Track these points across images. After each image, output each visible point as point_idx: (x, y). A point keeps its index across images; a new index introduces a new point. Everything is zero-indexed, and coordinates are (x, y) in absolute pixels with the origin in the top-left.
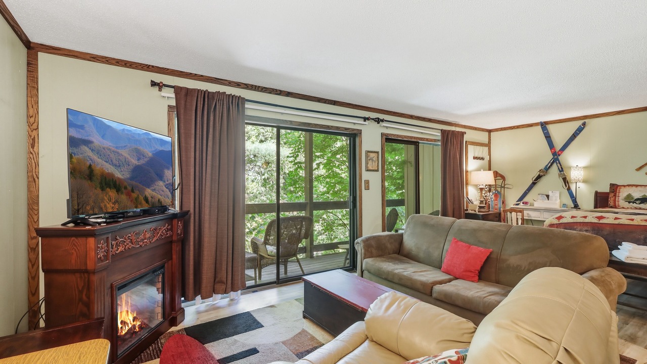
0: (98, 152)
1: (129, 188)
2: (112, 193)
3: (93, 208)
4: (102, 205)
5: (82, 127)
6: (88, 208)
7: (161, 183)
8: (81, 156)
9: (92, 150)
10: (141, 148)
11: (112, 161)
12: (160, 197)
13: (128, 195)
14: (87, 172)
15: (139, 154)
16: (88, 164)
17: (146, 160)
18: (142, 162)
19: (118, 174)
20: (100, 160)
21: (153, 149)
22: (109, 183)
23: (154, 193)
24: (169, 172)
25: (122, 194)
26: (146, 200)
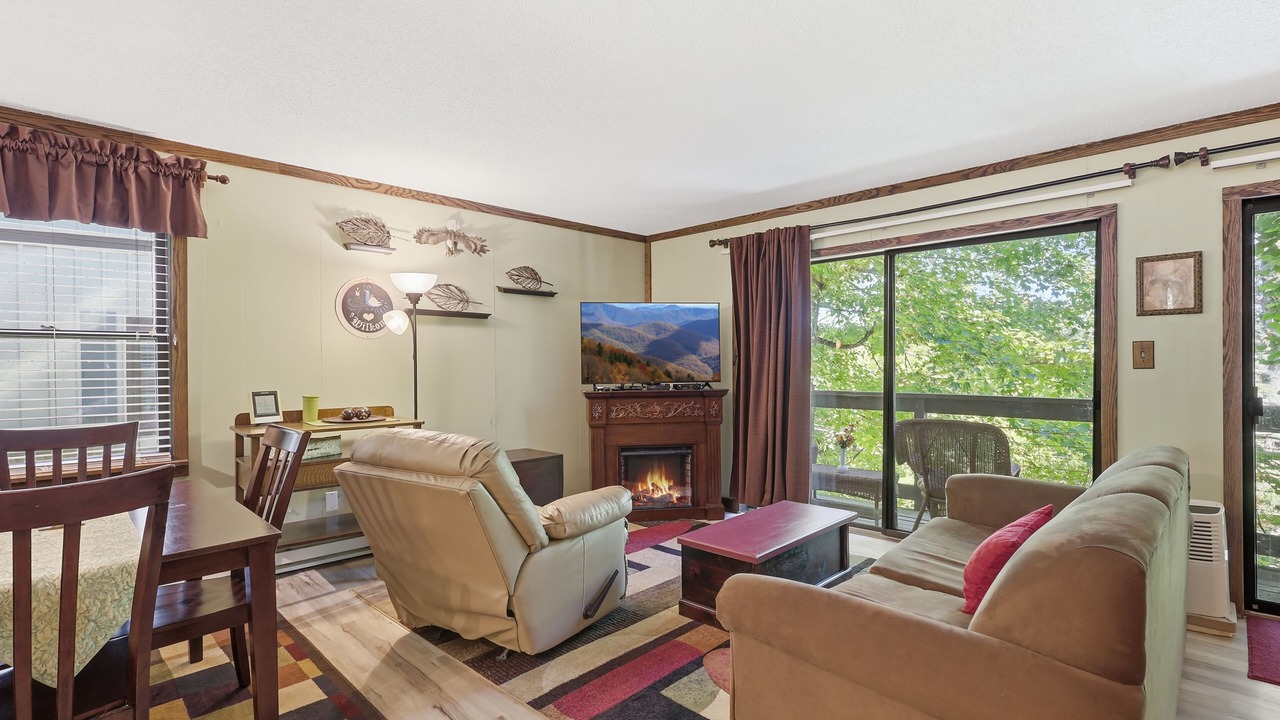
0: (608, 332)
1: (644, 362)
2: (623, 367)
3: (601, 378)
4: (611, 376)
5: (592, 314)
6: (597, 377)
7: (694, 357)
8: (590, 337)
9: (602, 332)
10: (662, 323)
11: (622, 338)
12: (690, 372)
13: (642, 368)
14: (597, 349)
15: (658, 329)
16: (598, 343)
17: (669, 333)
18: (662, 336)
19: (629, 349)
20: (610, 339)
21: (681, 321)
22: (618, 357)
23: (681, 368)
24: (710, 344)
25: (634, 367)
26: (668, 374)
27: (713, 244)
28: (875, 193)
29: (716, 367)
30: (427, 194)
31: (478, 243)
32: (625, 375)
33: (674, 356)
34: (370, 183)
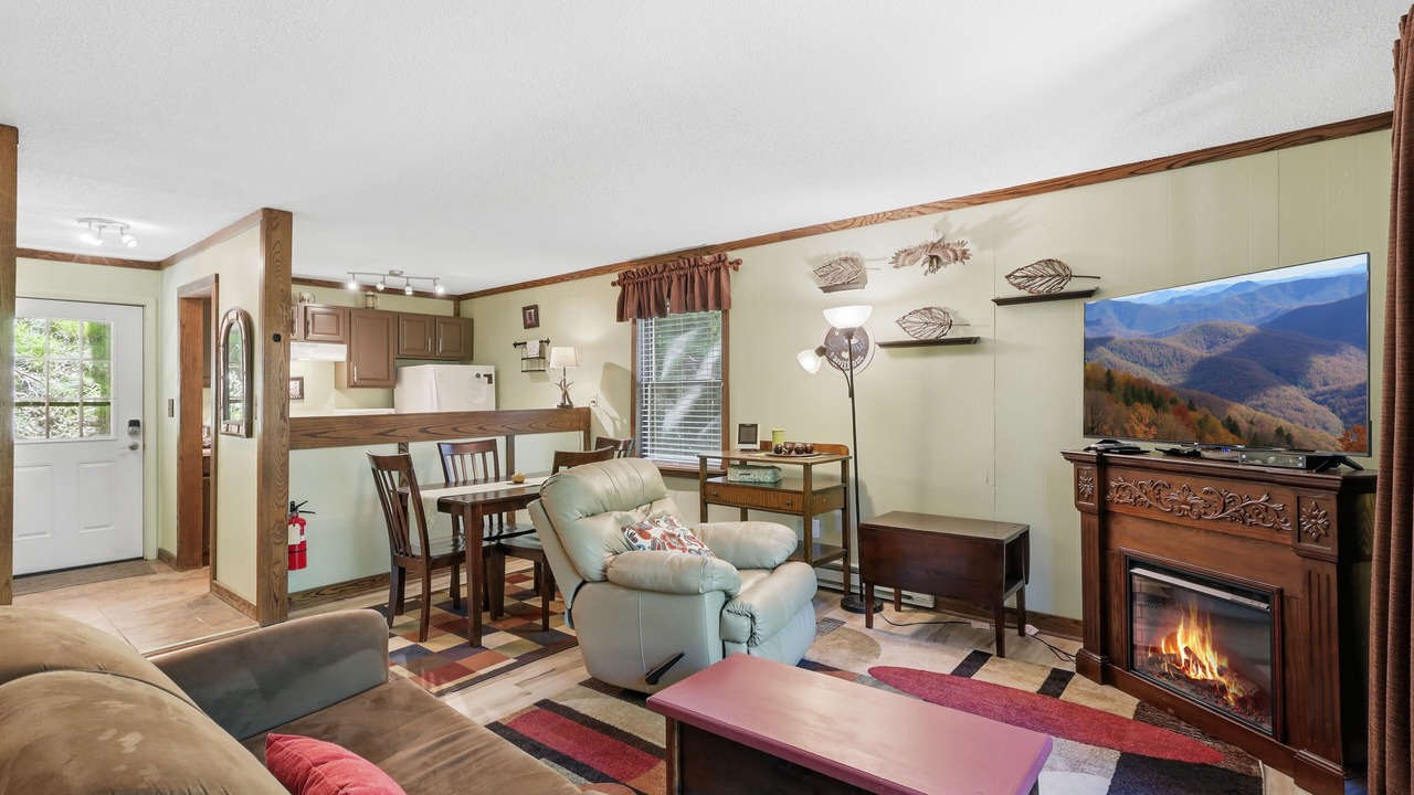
0: (1122, 351)
1: (1183, 402)
2: (1146, 411)
3: (1113, 430)
4: (1127, 426)
5: (1101, 323)
6: (1106, 428)
7: (1292, 391)
8: (1096, 361)
9: (1112, 350)
10: (1219, 322)
11: (1145, 359)
12: (1283, 423)
13: (1181, 413)
14: (1105, 381)
15: (1211, 335)
16: (1106, 369)
17: (1233, 343)
18: (1219, 350)
19: (1157, 379)
20: (1124, 362)
21: (1262, 314)
22: (1138, 393)
23: (1260, 414)
24: (1336, 360)
25: (1166, 410)
26: (1232, 427)
29: (1353, 414)
30: (903, 210)
31: (958, 249)
32: (1149, 425)
33: (1245, 389)
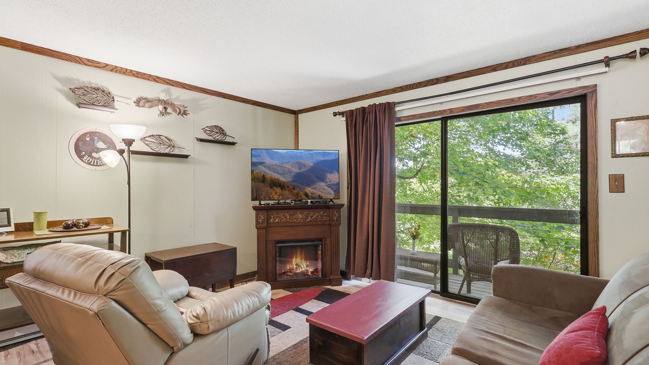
0: (269, 168)
1: (291, 187)
2: (278, 190)
3: (265, 197)
4: (271, 196)
5: (259, 156)
6: (261, 196)
7: (322, 184)
8: (258, 171)
9: (265, 167)
10: (302, 161)
11: (278, 172)
12: (320, 193)
13: (290, 191)
14: (262, 178)
15: (300, 165)
16: (262, 174)
17: (307, 168)
18: (302, 170)
19: (282, 179)
20: (270, 172)
21: (315, 160)
22: (275, 184)
23: (314, 191)
24: (332, 175)
25: (285, 190)
26: (306, 195)
27: (335, 114)
28: (435, 81)
29: (336, 190)
30: (144, 74)
31: (182, 108)
32: (279, 195)
33: (310, 183)
34: (99, 63)
